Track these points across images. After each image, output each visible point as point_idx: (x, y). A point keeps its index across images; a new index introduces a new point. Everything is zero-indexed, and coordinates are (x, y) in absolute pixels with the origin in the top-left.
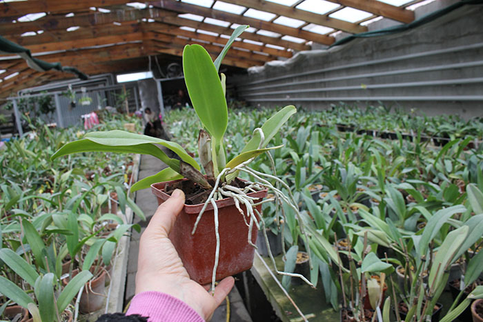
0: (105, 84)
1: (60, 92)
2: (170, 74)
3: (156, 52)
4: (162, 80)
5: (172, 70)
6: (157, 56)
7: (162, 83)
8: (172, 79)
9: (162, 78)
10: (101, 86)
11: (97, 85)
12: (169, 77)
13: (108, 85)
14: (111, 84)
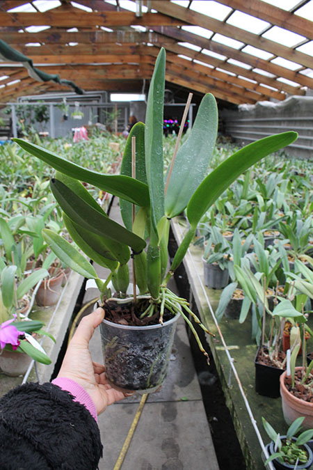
0: (98, 101)
1: (55, 103)
10: (95, 102)
11: (91, 101)
13: (101, 102)
14: (104, 101)
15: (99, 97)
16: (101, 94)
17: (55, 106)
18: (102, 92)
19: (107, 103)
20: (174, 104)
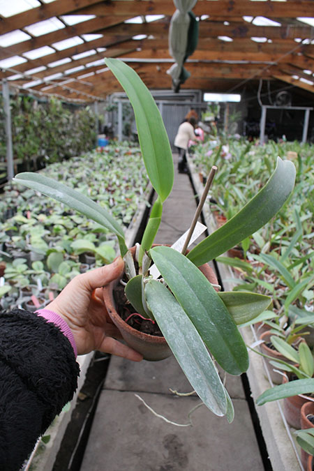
0: (192, 100)
1: (166, 102)
2: (279, 103)
3: (271, 76)
4: (269, 107)
5: (281, 98)
6: (271, 81)
7: (268, 110)
8: (279, 107)
9: (269, 104)
10: (188, 102)
11: (184, 100)
12: (277, 105)
13: (194, 102)
14: (198, 101)
15: (193, 96)
16: (196, 93)
17: (164, 104)
18: (197, 91)
19: (200, 103)
20: (290, 108)
